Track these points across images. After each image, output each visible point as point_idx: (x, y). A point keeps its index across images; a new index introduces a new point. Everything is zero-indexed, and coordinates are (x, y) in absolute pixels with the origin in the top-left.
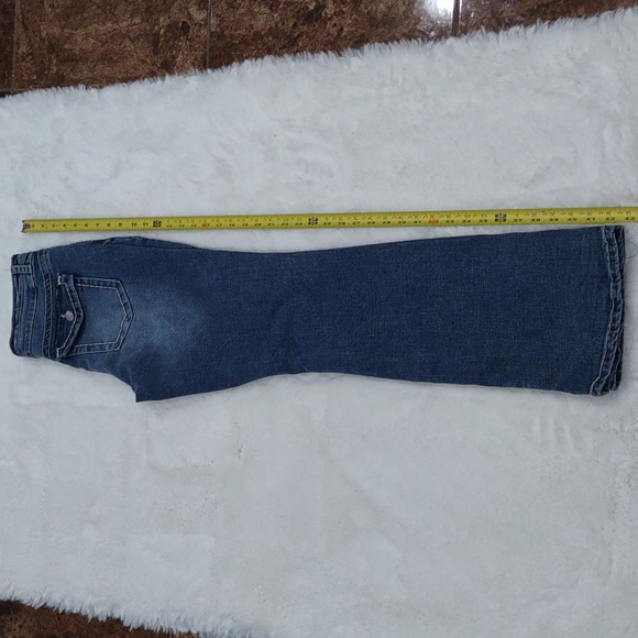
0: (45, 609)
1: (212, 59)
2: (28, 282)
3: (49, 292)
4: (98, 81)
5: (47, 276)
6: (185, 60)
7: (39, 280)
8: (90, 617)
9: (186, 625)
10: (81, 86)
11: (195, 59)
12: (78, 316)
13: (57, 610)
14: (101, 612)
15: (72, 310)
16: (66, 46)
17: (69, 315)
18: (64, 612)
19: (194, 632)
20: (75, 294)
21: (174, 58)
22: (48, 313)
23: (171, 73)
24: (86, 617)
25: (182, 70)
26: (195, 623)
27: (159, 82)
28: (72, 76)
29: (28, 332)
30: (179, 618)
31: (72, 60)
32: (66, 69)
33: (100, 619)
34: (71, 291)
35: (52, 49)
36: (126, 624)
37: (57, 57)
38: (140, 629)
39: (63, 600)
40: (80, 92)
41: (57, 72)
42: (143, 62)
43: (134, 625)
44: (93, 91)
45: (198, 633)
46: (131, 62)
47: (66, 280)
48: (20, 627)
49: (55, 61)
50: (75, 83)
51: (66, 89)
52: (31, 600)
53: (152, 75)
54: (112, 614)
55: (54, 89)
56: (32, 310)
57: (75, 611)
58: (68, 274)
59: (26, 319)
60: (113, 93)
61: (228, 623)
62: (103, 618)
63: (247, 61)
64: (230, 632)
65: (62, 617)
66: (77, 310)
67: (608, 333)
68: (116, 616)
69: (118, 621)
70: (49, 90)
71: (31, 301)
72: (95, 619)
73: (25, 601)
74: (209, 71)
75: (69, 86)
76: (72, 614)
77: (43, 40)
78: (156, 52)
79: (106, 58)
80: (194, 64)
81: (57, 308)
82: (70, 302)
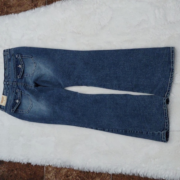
0: (10, 162)
1: (48, 2)
2: (8, 57)
3: (14, 59)
4: (17, 12)
5: (13, 55)
6: (40, 4)
7: (11, 56)
8: (22, 163)
9: (48, 163)
10: (13, 14)
11: (43, 3)
12: (23, 66)
13: (13, 162)
14: (25, 161)
16: (9, 3)
17: (20, 66)
18: (15, 163)
19: (51, 165)
20: (21, 60)
21: (37, 3)
22: (14, 66)
23: (36, 7)
24: (21, 163)
25: (40, 6)
26: (51, 162)
27: (34, 10)
28: (10, 11)
29: (10, 71)
30: (46, 161)
31: (10, 7)
32: (9, 9)
33: (25, 163)
34: (20, 59)
35: (5, 4)
36: (32, 164)
37: (6, 7)
38: (36, 165)
39: (15, 159)
40: (13, 15)
41: (6, 11)
42: (29, 5)
43: (34, 165)
44: (16, 15)
45: (52, 165)
46: (26, 6)
47: (19, 56)
48: (4, 168)
49: (6, 8)
50: (11, 13)
51: (9, 15)
52: (6, 160)
53: (32, 8)
54: (28, 162)
55: (5, 15)
56: (10, 65)
57: (18, 162)
58: (19, 54)
59: (8, 68)
60: (21, 15)
61: (60, 161)
62: (26, 163)
63: (57, 2)
64: (60, 164)
65: (15, 164)
66: (22, 64)
67: (170, 78)
68: (29, 162)
69: (30, 164)
70: (4, 16)
71: (9, 63)
72: (24, 164)
73: (5, 160)
74: (47, 6)
75: (9, 14)
76: (17, 163)
77: (2, 2)
78: (32, 2)
79: (19, 5)
80: (43, 4)
81: (16, 64)
82: (20, 62)
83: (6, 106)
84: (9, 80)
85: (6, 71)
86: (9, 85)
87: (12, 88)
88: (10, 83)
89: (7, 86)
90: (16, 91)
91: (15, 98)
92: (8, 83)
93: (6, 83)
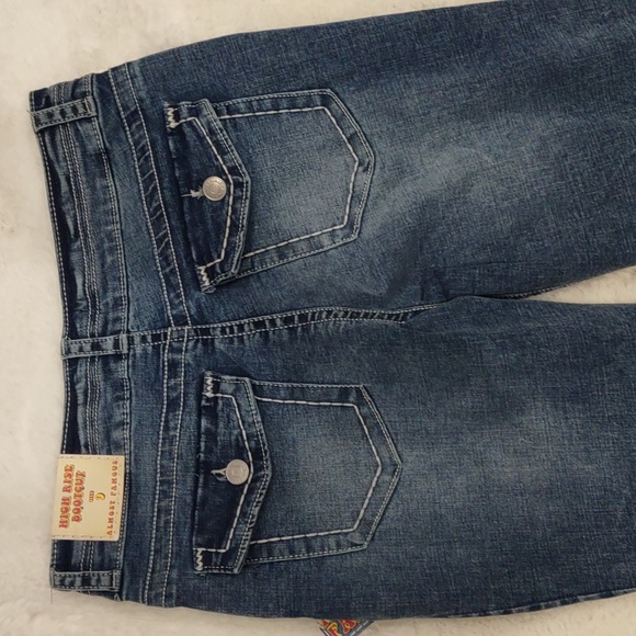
3: (143, 150)
7: (113, 132)
12: (238, 185)
15: (220, 174)
17: (215, 187)
20: (223, 136)
22: (151, 198)
29: (112, 250)
47: (194, 113)
56: (106, 201)
59: (97, 224)
66: (233, 170)
81: (174, 181)
82: (211, 158)
83: (128, 538)
84: (117, 320)
85: (75, 257)
86: (118, 357)
87: (159, 380)
88: (131, 341)
89: (107, 372)
90: (199, 396)
91: (209, 451)
92: (116, 345)
93: (96, 346)
